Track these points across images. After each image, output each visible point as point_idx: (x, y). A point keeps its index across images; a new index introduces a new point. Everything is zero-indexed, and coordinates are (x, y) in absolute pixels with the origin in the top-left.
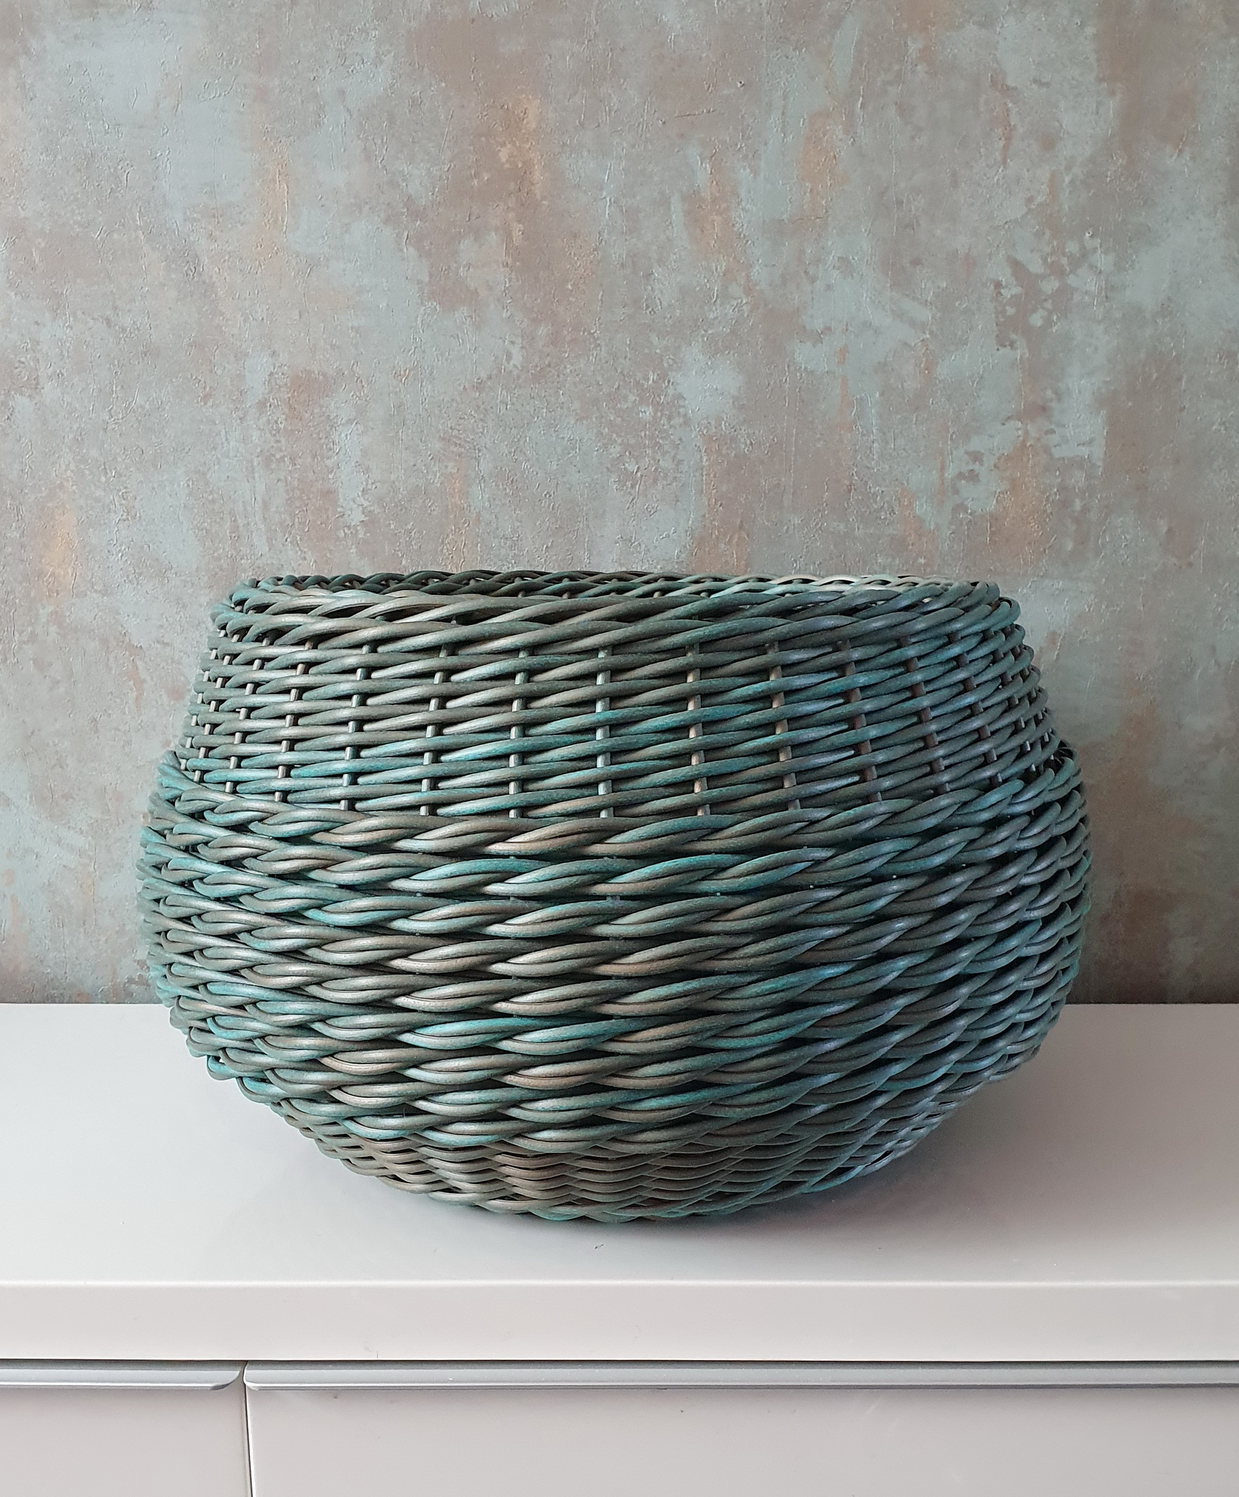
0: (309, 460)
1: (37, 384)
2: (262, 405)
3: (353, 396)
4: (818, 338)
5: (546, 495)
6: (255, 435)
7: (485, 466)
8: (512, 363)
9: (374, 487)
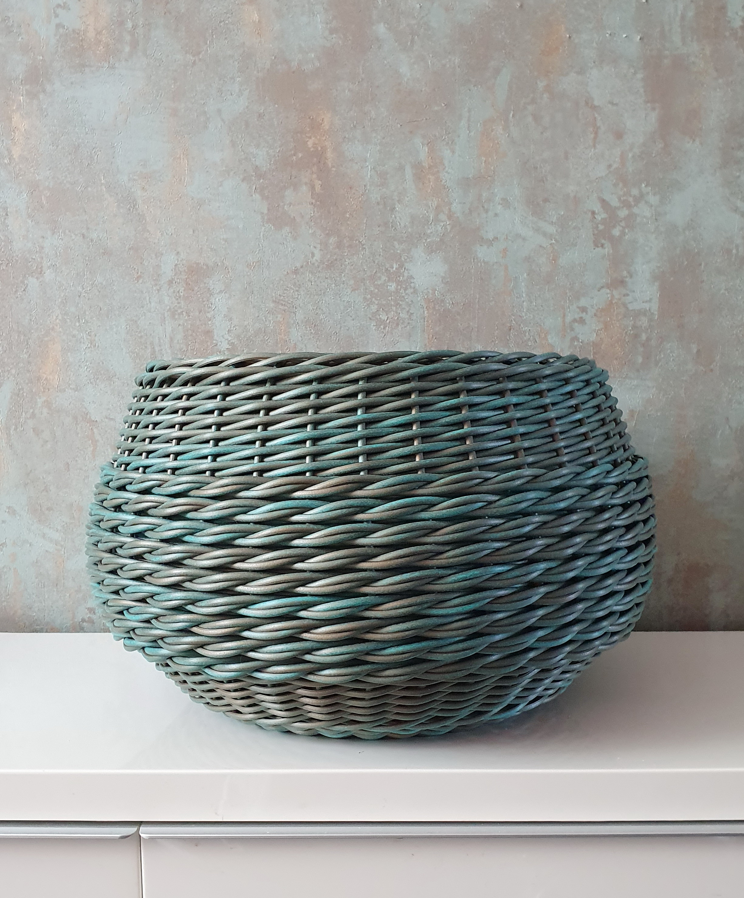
0: (197, 313)
1: (42, 271)
2: (170, 282)
3: (223, 277)
4: (490, 243)
5: (334, 333)
6: (166, 300)
7: (300, 316)
8: (315, 258)
9: (235, 329)
